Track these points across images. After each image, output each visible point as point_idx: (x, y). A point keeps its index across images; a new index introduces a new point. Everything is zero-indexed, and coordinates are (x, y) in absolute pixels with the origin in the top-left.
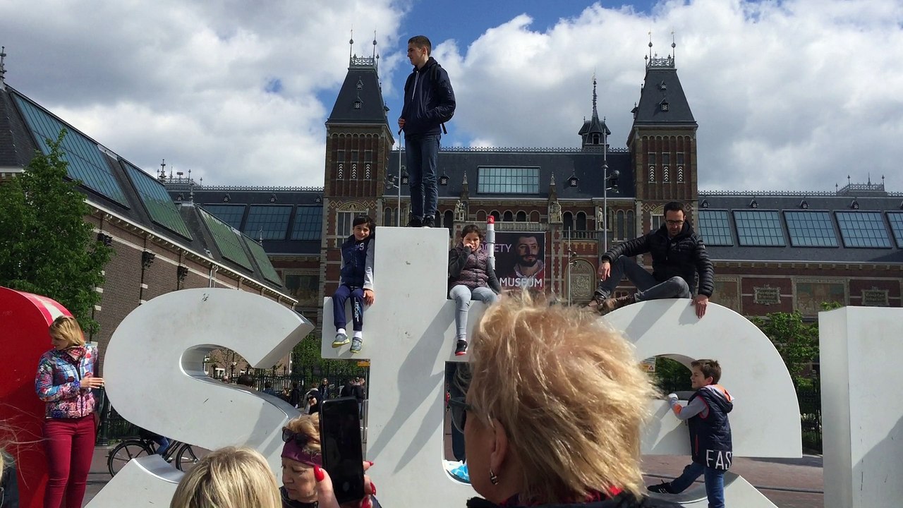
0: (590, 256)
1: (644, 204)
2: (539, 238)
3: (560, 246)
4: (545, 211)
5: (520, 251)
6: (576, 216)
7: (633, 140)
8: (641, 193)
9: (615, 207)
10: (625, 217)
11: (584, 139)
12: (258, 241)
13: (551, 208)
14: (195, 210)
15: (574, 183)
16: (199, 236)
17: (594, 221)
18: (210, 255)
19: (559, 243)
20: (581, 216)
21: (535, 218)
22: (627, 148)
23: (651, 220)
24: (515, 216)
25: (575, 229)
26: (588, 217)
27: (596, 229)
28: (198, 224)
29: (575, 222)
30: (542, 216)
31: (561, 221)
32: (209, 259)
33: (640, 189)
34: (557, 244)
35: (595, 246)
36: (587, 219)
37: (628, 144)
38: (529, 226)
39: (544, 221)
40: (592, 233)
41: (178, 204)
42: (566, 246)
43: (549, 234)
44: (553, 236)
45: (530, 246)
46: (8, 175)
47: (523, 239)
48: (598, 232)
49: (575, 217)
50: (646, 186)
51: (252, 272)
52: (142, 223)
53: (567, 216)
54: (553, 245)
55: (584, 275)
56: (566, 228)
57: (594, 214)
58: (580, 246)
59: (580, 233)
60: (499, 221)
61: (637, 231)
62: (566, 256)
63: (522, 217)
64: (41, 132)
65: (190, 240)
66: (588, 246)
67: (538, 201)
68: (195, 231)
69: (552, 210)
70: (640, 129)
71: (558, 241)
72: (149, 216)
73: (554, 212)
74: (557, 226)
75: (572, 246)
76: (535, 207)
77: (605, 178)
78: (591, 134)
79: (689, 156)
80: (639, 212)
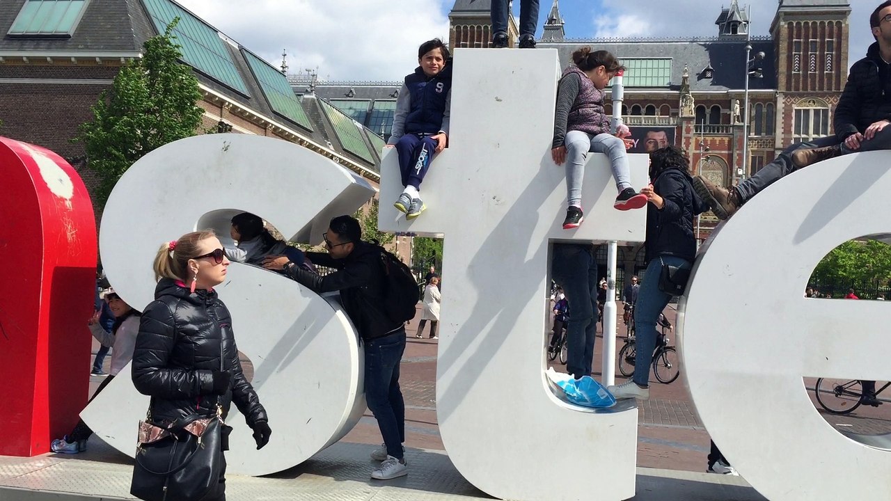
0: (723, 152)
1: (786, 97)
2: (669, 132)
3: (691, 141)
4: (675, 104)
5: (648, 146)
6: (710, 110)
7: (777, 26)
8: (784, 84)
9: (754, 99)
10: (764, 110)
11: (721, 28)
12: (380, 134)
13: (682, 101)
14: (316, 102)
15: (709, 75)
16: (321, 128)
17: (730, 114)
18: (331, 147)
19: (690, 138)
20: (716, 110)
21: (665, 112)
22: (770, 35)
23: (793, 114)
24: (643, 110)
25: (708, 123)
26: (722, 111)
27: (732, 123)
28: (319, 116)
29: (708, 116)
30: (672, 111)
31: (694, 115)
32: (331, 150)
33: (782, 80)
34: (688, 139)
35: (729, 141)
36: (721, 112)
37: (771, 31)
38: (658, 119)
39: (675, 115)
40: (727, 127)
41: (300, 95)
42: (697, 141)
43: (680, 128)
44: (684, 131)
45: (659, 141)
46: (127, 59)
47: (651, 135)
48: (733, 126)
49: (708, 111)
50: (789, 77)
51: (373, 165)
52: (262, 112)
53: (700, 110)
54: (683, 141)
55: (716, 171)
56: (698, 121)
57: (730, 108)
58: (713, 142)
59: (714, 127)
60: (627, 115)
61: (777, 125)
62: (698, 152)
63: (651, 111)
64: (160, 18)
65: (311, 132)
66: (722, 142)
67: (668, 94)
68: (317, 122)
69: (684, 104)
70: (786, 14)
71: (689, 135)
72: (269, 105)
73: (686, 105)
74: (689, 119)
75: (705, 141)
76: (664, 101)
77: (748, 60)
78: (729, 23)
79: (839, 43)
80: (780, 104)
